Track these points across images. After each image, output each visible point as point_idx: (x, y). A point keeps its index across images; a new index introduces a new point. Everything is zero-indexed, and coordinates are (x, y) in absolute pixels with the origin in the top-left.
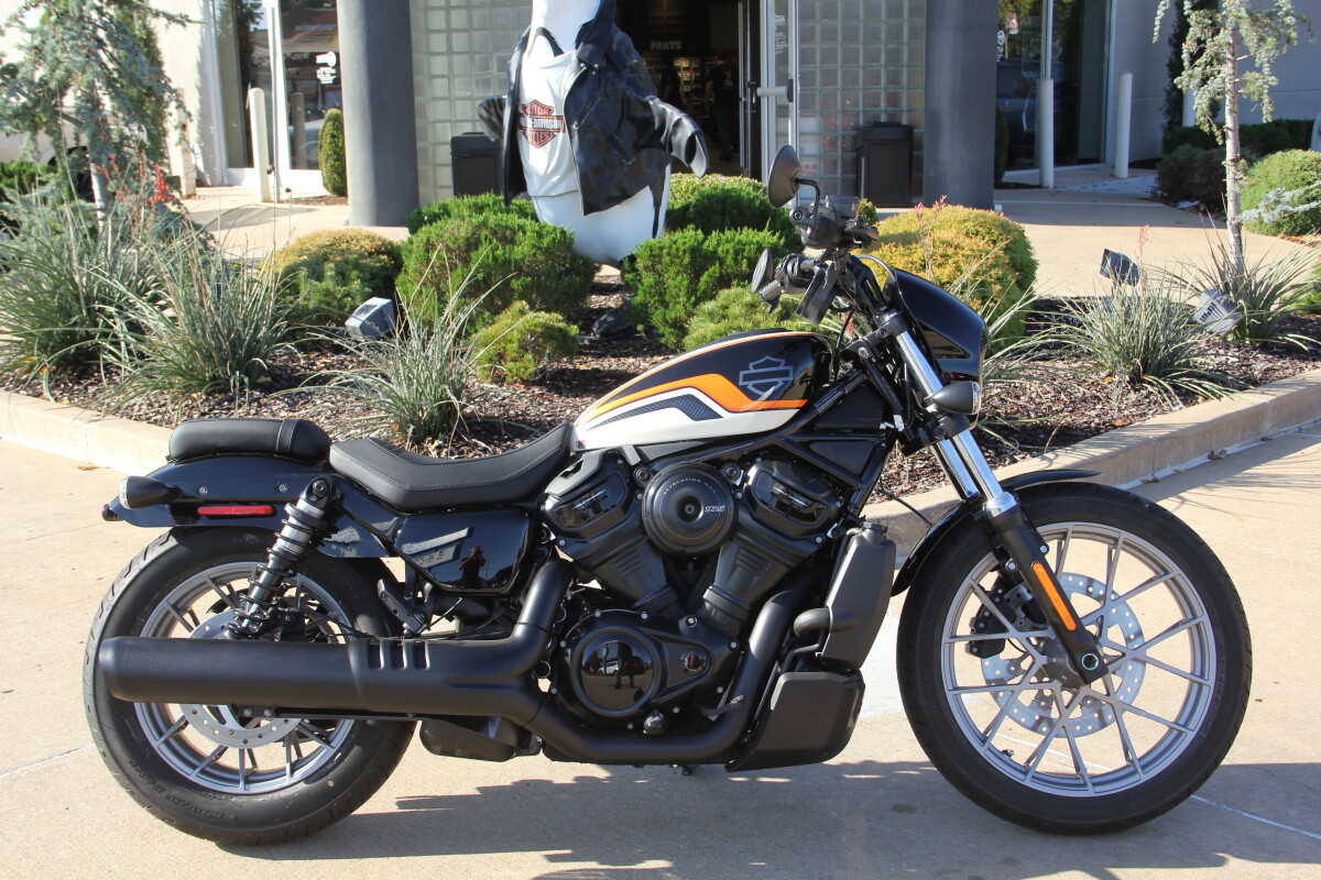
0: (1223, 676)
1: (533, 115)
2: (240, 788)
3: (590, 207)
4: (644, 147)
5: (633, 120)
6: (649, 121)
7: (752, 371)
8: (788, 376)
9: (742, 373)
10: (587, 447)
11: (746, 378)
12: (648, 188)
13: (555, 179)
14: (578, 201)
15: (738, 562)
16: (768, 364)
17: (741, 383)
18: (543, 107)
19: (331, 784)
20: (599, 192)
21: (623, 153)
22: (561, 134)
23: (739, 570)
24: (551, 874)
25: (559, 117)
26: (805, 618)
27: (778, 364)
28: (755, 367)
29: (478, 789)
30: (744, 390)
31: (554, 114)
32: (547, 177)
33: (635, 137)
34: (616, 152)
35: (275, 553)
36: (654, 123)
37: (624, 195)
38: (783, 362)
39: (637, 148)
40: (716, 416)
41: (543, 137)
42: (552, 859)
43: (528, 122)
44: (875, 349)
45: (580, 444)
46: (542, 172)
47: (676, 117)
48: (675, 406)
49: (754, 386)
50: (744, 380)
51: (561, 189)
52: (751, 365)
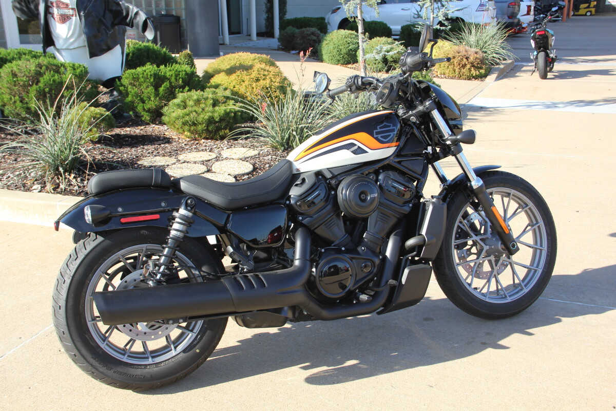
0: (550, 245)
1: (58, 7)
2: (150, 361)
3: (93, 54)
4: (117, 25)
5: (111, 11)
6: (120, 12)
7: (379, 130)
8: (394, 131)
9: (375, 131)
10: (302, 171)
11: (377, 133)
12: (119, 45)
13: (72, 40)
14: (86, 51)
15: (378, 219)
16: (385, 126)
17: (375, 136)
18: (63, 3)
19: (198, 351)
20: (97, 48)
21: (107, 27)
22: (74, 18)
23: (378, 222)
25: (72, 9)
26: (411, 242)
27: (390, 126)
28: (380, 128)
29: (238, 342)
30: (377, 139)
31: (70, 7)
32: (67, 39)
33: (112, 20)
34: (104, 27)
35: (171, 238)
36: (123, 13)
37: (109, 48)
38: (392, 125)
39: (113, 25)
40: (366, 152)
41: (65, 19)
42: (305, 368)
43: (55, 11)
44: (419, 117)
45: (298, 170)
46: (64, 37)
47: (135, 10)
48: (346, 149)
49: (381, 137)
50: (376, 135)
51: (76, 45)
52: (378, 127)
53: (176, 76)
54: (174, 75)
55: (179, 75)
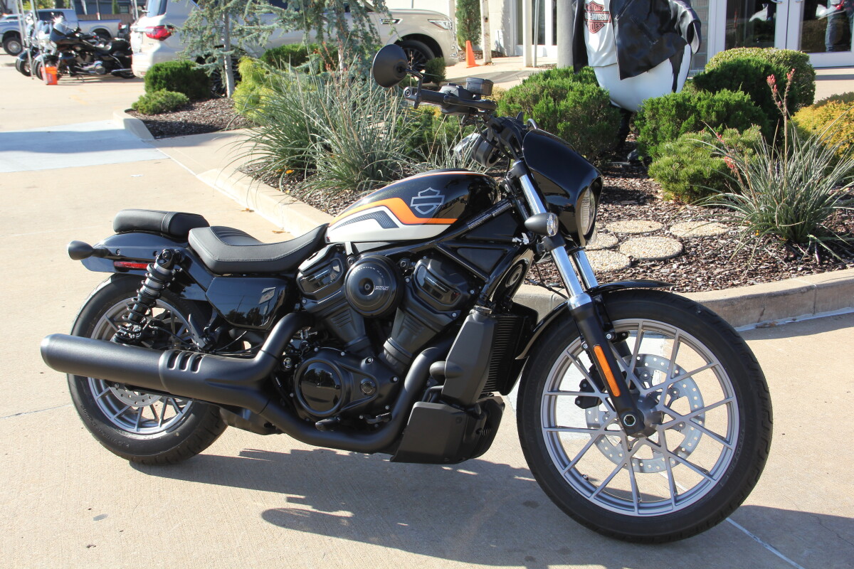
0: (741, 443)
1: (592, 11)
2: (135, 430)
3: (624, 74)
4: (665, 32)
5: (657, 12)
6: (667, 13)
7: (419, 197)
8: (441, 202)
10: (331, 242)
11: (415, 202)
12: (668, 61)
13: (604, 55)
14: (617, 69)
15: (404, 324)
16: (430, 193)
17: (412, 205)
18: (597, 5)
19: (178, 434)
20: (632, 63)
21: (650, 37)
22: (608, 24)
23: (404, 330)
24: (281, 509)
25: (607, 12)
27: (435, 193)
28: (422, 195)
30: (413, 209)
31: (604, 10)
32: (599, 53)
33: (659, 25)
34: (645, 36)
36: (670, 15)
37: (649, 66)
38: (439, 192)
39: (661, 32)
40: (395, 226)
41: (598, 26)
42: (290, 500)
43: (589, 16)
44: (513, 186)
45: (328, 239)
46: (596, 50)
47: (683, 10)
48: (374, 218)
49: (419, 207)
51: (608, 62)
52: (419, 193)
53: (709, 107)
54: (705, 106)
55: (714, 105)
